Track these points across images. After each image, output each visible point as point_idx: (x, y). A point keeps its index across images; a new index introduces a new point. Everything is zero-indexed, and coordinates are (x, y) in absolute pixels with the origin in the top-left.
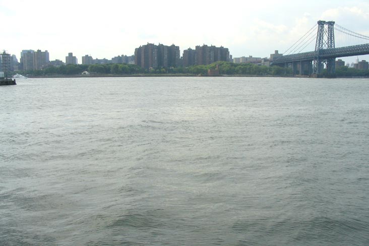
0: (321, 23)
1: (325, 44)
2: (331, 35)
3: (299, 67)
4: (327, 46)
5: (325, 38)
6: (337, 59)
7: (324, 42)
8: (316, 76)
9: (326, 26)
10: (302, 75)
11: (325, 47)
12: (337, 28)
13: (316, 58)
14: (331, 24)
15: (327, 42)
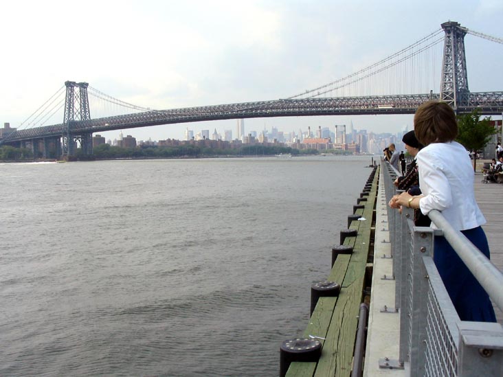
0: (70, 85)
1: (77, 113)
2: (84, 101)
3: (42, 145)
4: (79, 116)
5: (77, 105)
6: (94, 135)
7: (75, 110)
8: (67, 159)
9: (77, 89)
10: (47, 158)
11: (77, 118)
12: (92, 91)
13: (65, 134)
14: (84, 86)
15: (79, 111)
